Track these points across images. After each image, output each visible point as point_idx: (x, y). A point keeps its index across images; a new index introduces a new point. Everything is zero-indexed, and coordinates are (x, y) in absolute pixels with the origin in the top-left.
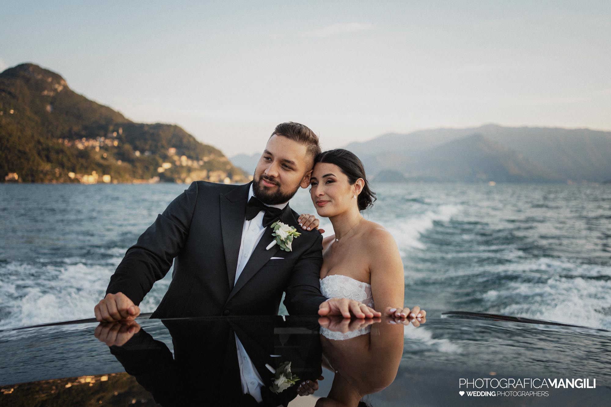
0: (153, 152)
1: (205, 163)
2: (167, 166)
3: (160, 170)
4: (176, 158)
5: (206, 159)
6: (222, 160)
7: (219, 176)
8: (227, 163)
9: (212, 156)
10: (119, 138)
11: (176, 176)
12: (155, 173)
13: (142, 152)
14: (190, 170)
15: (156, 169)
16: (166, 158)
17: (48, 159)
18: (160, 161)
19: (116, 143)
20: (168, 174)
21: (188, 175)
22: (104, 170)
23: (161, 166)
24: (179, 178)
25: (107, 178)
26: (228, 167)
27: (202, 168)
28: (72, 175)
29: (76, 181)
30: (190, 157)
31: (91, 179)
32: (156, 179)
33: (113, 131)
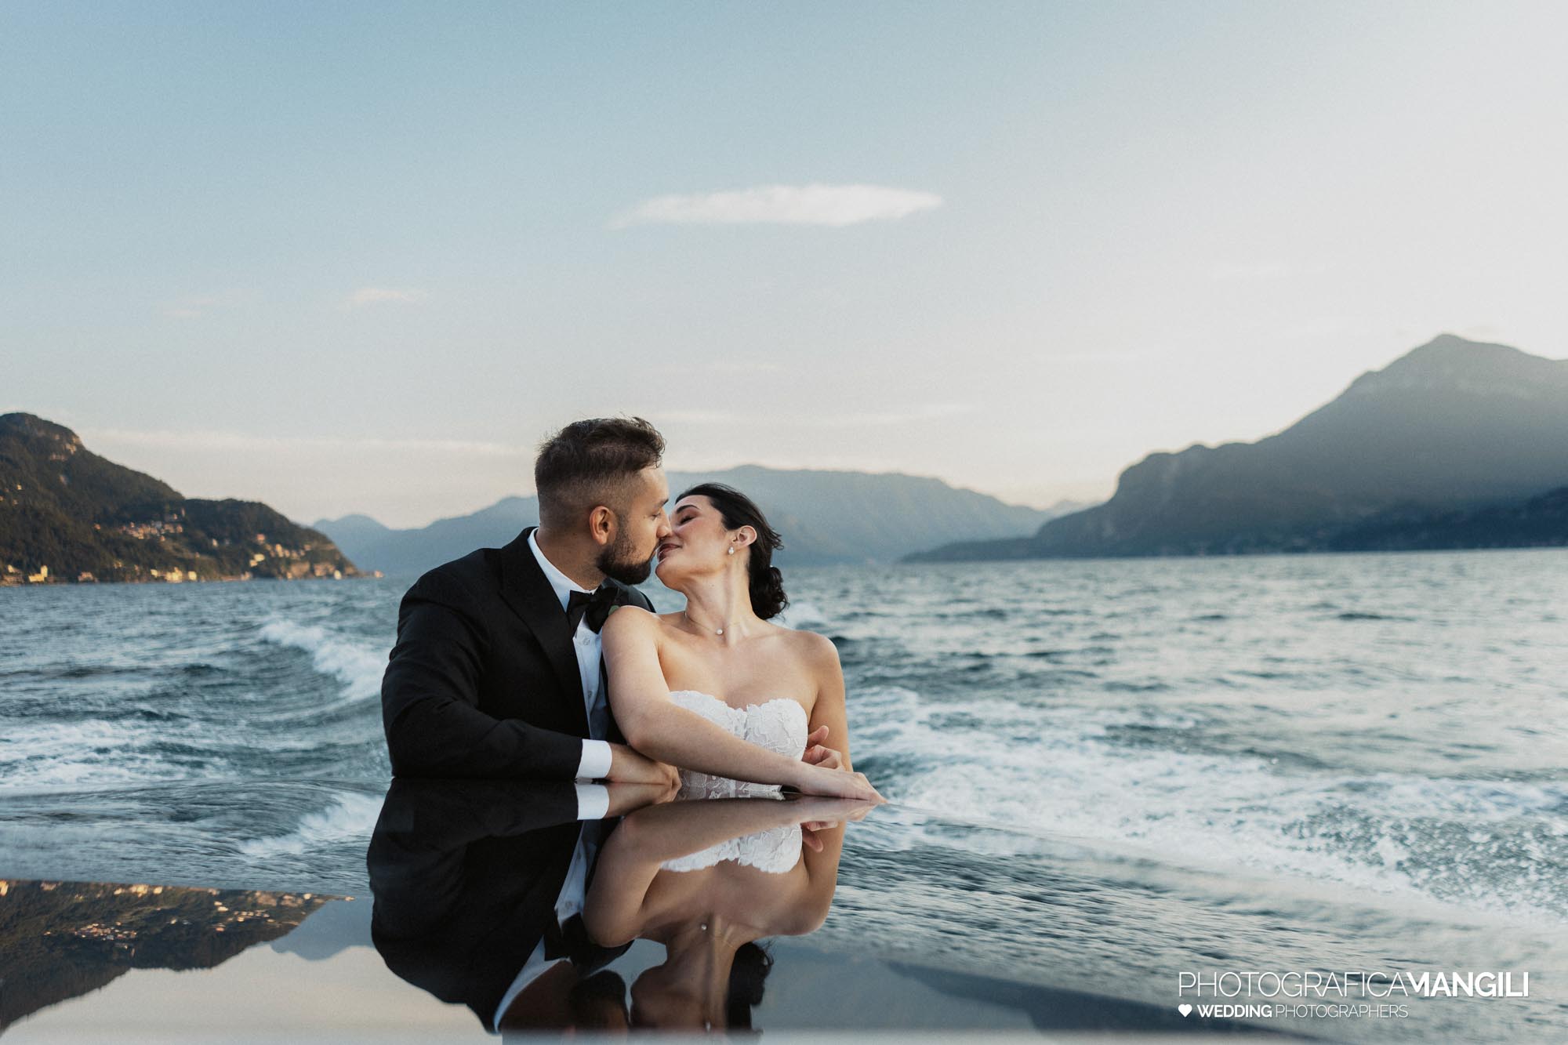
0: (235, 540)
1: (307, 552)
2: (259, 558)
3: (253, 563)
4: (269, 547)
5: (308, 548)
6: (330, 547)
7: (327, 569)
8: (335, 552)
9: (315, 544)
10: (183, 522)
11: (275, 571)
12: (246, 568)
13: (220, 540)
14: (289, 562)
15: (247, 564)
16: (258, 549)
17: (119, 556)
18: (250, 551)
19: (180, 529)
20: (264, 568)
21: (288, 569)
22: (187, 566)
23: (253, 559)
24: (280, 573)
25: (192, 576)
26: (337, 558)
27: (303, 560)
28: (155, 573)
29: (162, 579)
30: (285, 546)
31: (175, 576)
32: (248, 576)
33: (171, 513)
